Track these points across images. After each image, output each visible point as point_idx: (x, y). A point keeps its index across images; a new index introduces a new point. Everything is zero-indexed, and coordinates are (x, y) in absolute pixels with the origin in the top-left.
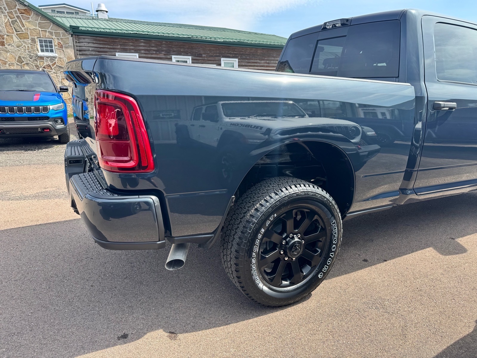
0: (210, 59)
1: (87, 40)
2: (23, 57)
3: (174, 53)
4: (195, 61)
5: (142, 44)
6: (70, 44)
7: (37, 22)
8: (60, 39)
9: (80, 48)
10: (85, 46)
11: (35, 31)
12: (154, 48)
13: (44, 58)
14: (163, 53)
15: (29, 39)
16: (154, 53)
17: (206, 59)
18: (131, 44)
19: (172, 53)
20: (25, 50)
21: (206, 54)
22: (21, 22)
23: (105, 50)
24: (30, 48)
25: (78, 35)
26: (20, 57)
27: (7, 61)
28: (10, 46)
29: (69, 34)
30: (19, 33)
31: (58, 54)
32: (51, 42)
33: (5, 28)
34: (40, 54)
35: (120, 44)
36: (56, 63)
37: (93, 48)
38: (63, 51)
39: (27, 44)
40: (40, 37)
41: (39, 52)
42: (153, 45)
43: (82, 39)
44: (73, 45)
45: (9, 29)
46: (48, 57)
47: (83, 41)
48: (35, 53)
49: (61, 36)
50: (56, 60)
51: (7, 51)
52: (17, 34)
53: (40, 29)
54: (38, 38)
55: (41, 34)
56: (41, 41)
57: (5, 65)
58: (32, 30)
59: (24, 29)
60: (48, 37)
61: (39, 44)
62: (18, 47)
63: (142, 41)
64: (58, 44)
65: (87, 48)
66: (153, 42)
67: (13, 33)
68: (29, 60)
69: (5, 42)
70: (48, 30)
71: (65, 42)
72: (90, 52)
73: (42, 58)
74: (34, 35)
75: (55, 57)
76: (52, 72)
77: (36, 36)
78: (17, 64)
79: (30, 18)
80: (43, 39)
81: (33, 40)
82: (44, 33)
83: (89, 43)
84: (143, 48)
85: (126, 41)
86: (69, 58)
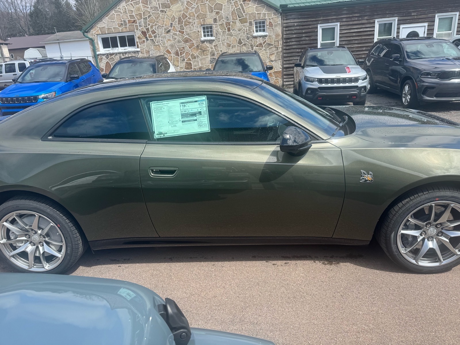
0: (420, 17)
1: (293, 16)
2: (242, 39)
3: (378, 16)
4: (401, 22)
5: (345, 12)
6: (279, 22)
7: (255, 7)
8: (271, 19)
9: (287, 24)
10: (291, 22)
11: (252, 15)
12: (357, 15)
13: (258, 38)
14: (366, 18)
15: (247, 22)
16: (356, 19)
17: (416, 17)
18: (333, 13)
19: (375, 17)
20: (244, 33)
21: (417, 12)
22: (243, 8)
23: (308, 23)
24: (248, 31)
25: (286, 13)
26: (240, 40)
27: (231, 43)
28: (234, 31)
29: (279, 13)
30: (241, 18)
31: (268, 33)
32: (264, 23)
33: (231, 16)
34: (255, 34)
35: (323, 16)
36: (267, 41)
37: (298, 23)
38: (273, 29)
39: (246, 28)
40: (256, 20)
41: (254, 33)
42: (356, 11)
43: (289, 16)
44: (281, 23)
45: (234, 17)
46: (260, 37)
47: (290, 17)
48: (251, 34)
49: (272, 16)
50: (267, 38)
51: (232, 36)
52: (239, 20)
53: (256, 12)
54: (254, 20)
55: (257, 17)
56: (256, 23)
57: (230, 47)
58: (251, 15)
59: (245, 15)
60: (262, 18)
61: (254, 26)
62: (239, 31)
63: (345, 8)
64: (269, 24)
65: (293, 24)
66: (357, 8)
67: (237, 19)
68: (247, 41)
69: (231, 28)
70: (262, 13)
71: (275, 21)
72: (295, 26)
73: (256, 37)
74: (252, 18)
75: (266, 36)
76: (263, 50)
77: (253, 19)
78: (238, 46)
79: (250, 4)
80: (258, 21)
81: (251, 23)
82: (259, 15)
83: (294, 19)
84: (345, 16)
85: (329, 12)
86: (277, 35)
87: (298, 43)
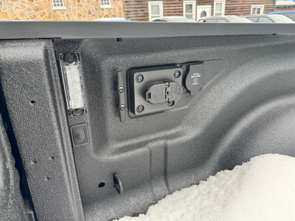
2: (92, 10)
4: (198, 4)
13: (105, 10)
17: (205, 1)
20: (92, 5)
24: (95, 3)
26: (89, 11)
27: (82, 13)
28: (83, 2)
31: (112, 6)
34: (102, 7)
36: (112, 13)
38: (116, 3)
46: (107, 9)
48: (99, 6)
50: (112, 10)
51: (82, 6)
62: (88, 2)
68: (95, 12)
72: (132, 2)
73: (103, 9)
75: (111, 8)
78: (88, 16)
86: (120, 9)
87: (135, 15)
